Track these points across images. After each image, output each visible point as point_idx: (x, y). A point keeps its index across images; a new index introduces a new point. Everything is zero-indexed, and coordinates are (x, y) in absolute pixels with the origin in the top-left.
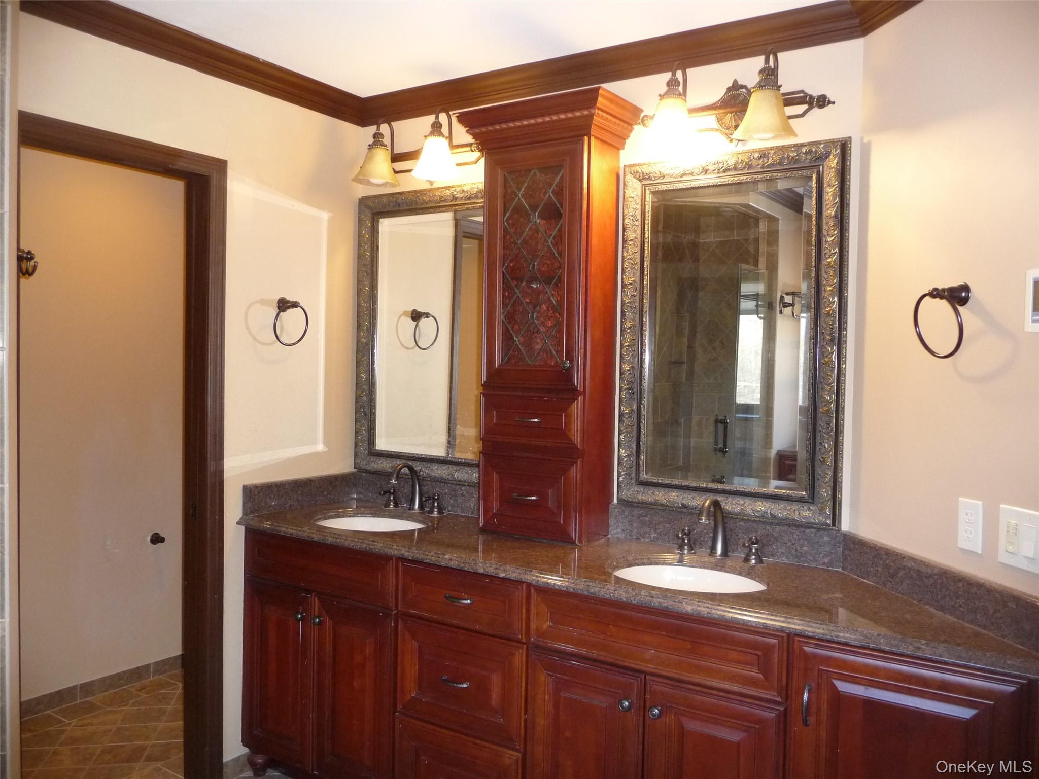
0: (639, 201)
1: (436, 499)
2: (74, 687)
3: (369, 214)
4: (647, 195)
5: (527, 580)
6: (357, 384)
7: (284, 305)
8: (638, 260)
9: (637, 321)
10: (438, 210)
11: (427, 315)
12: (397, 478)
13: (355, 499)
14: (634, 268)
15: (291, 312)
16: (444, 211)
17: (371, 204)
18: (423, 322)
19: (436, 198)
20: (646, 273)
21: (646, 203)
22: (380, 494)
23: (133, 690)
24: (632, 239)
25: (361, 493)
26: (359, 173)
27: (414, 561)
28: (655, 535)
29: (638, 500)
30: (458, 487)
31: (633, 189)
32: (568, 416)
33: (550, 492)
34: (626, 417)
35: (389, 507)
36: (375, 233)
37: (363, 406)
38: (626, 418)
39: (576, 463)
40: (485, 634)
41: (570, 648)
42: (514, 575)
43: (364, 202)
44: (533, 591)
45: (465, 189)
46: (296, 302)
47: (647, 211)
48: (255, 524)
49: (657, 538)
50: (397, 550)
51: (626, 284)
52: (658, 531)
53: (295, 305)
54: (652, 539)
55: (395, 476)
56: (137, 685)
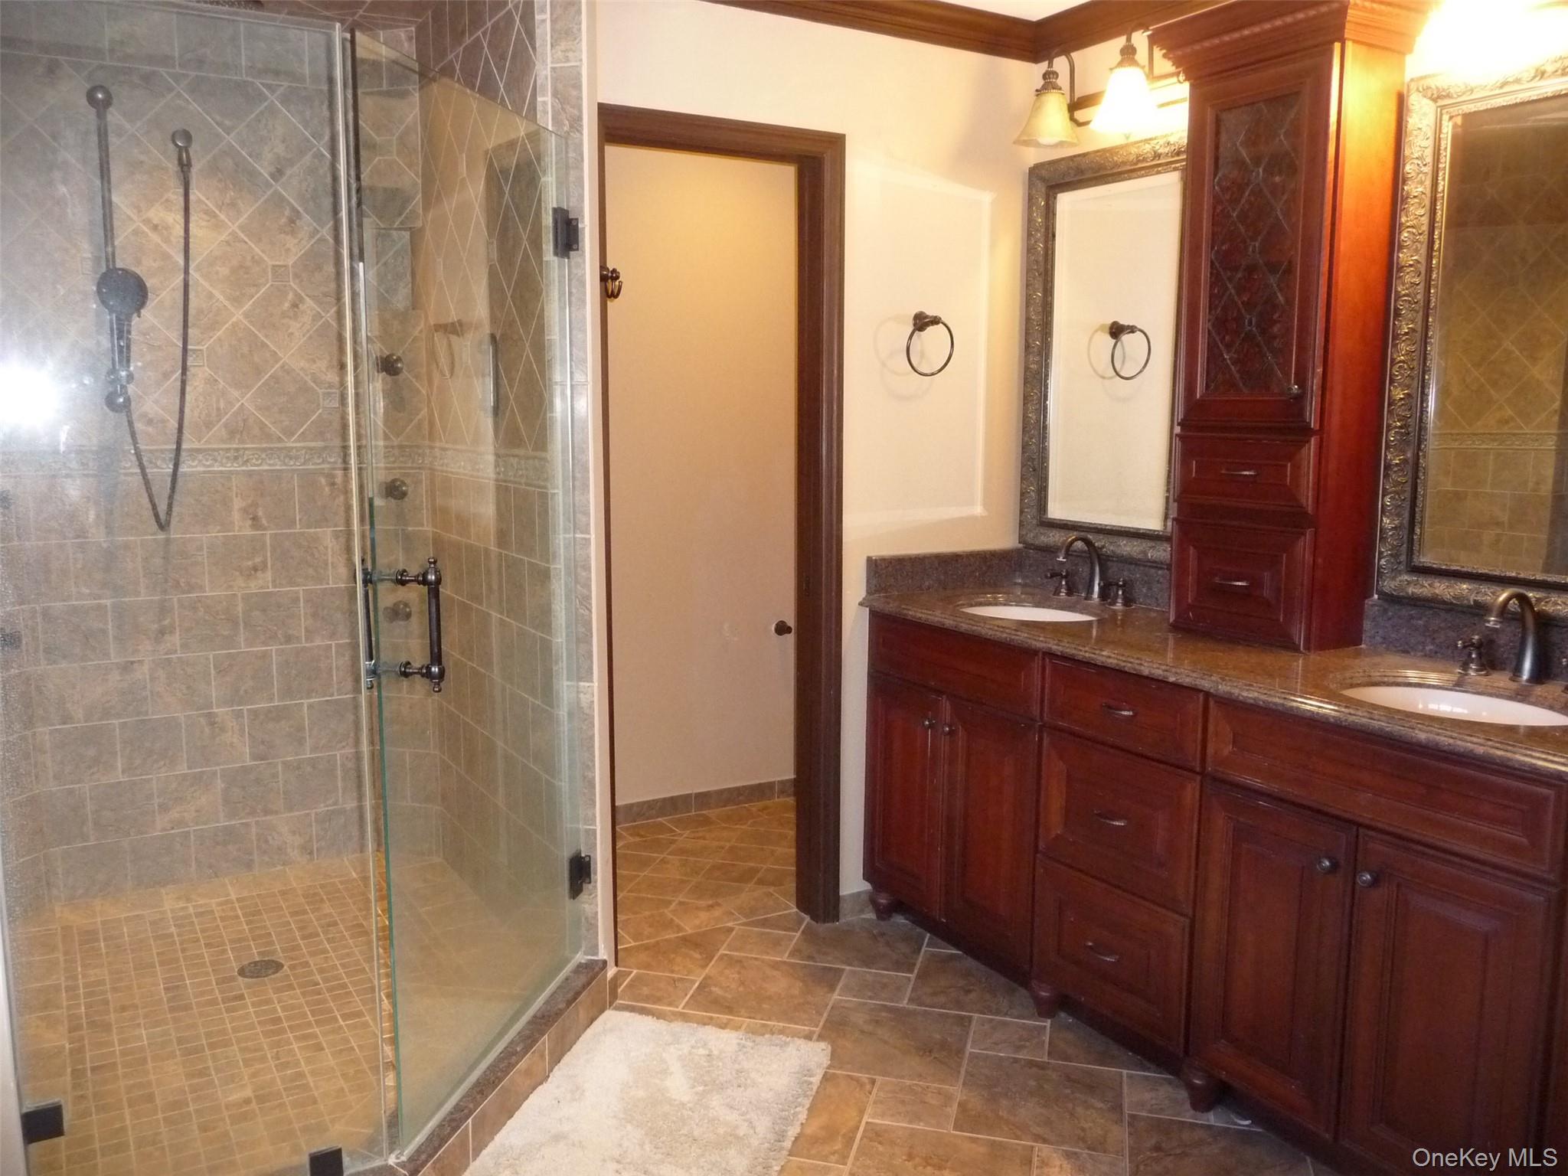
0: (1430, 134)
1: (1121, 586)
2: (689, 795)
3: (1041, 187)
4: (1443, 122)
5: (1204, 686)
6: (1024, 428)
7: (922, 322)
8: (1425, 228)
9: (1420, 323)
10: (1134, 175)
11: (1132, 329)
12: (1067, 555)
13: (1020, 584)
14: (1417, 241)
15: (931, 329)
16: (1143, 176)
17: (1044, 173)
18: (1126, 338)
19: (1131, 158)
20: (1436, 246)
21: (1442, 136)
22: (1046, 577)
23: (754, 809)
24: (1416, 194)
25: (1027, 577)
26: (1023, 133)
27: (1064, 657)
28: (1432, 647)
29: (1407, 593)
30: (1153, 571)
31: (1422, 117)
32: (1297, 467)
33: (1267, 575)
34: (1396, 469)
35: (1058, 595)
36: (1051, 215)
37: (1032, 459)
38: (1395, 472)
39: (1304, 534)
40: (1147, 758)
41: (1257, 783)
42: (1188, 680)
43: (1036, 173)
44: (1212, 703)
45: (1172, 140)
46: (936, 317)
47: (1442, 148)
48: (879, 605)
49: (1436, 653)
50: (1040, 642)
51: (1403, 267)
52: (1437, 641)
53: (936, 321)
54: (1428, 652)
55: (1063, 551)
56: (760, 804)
